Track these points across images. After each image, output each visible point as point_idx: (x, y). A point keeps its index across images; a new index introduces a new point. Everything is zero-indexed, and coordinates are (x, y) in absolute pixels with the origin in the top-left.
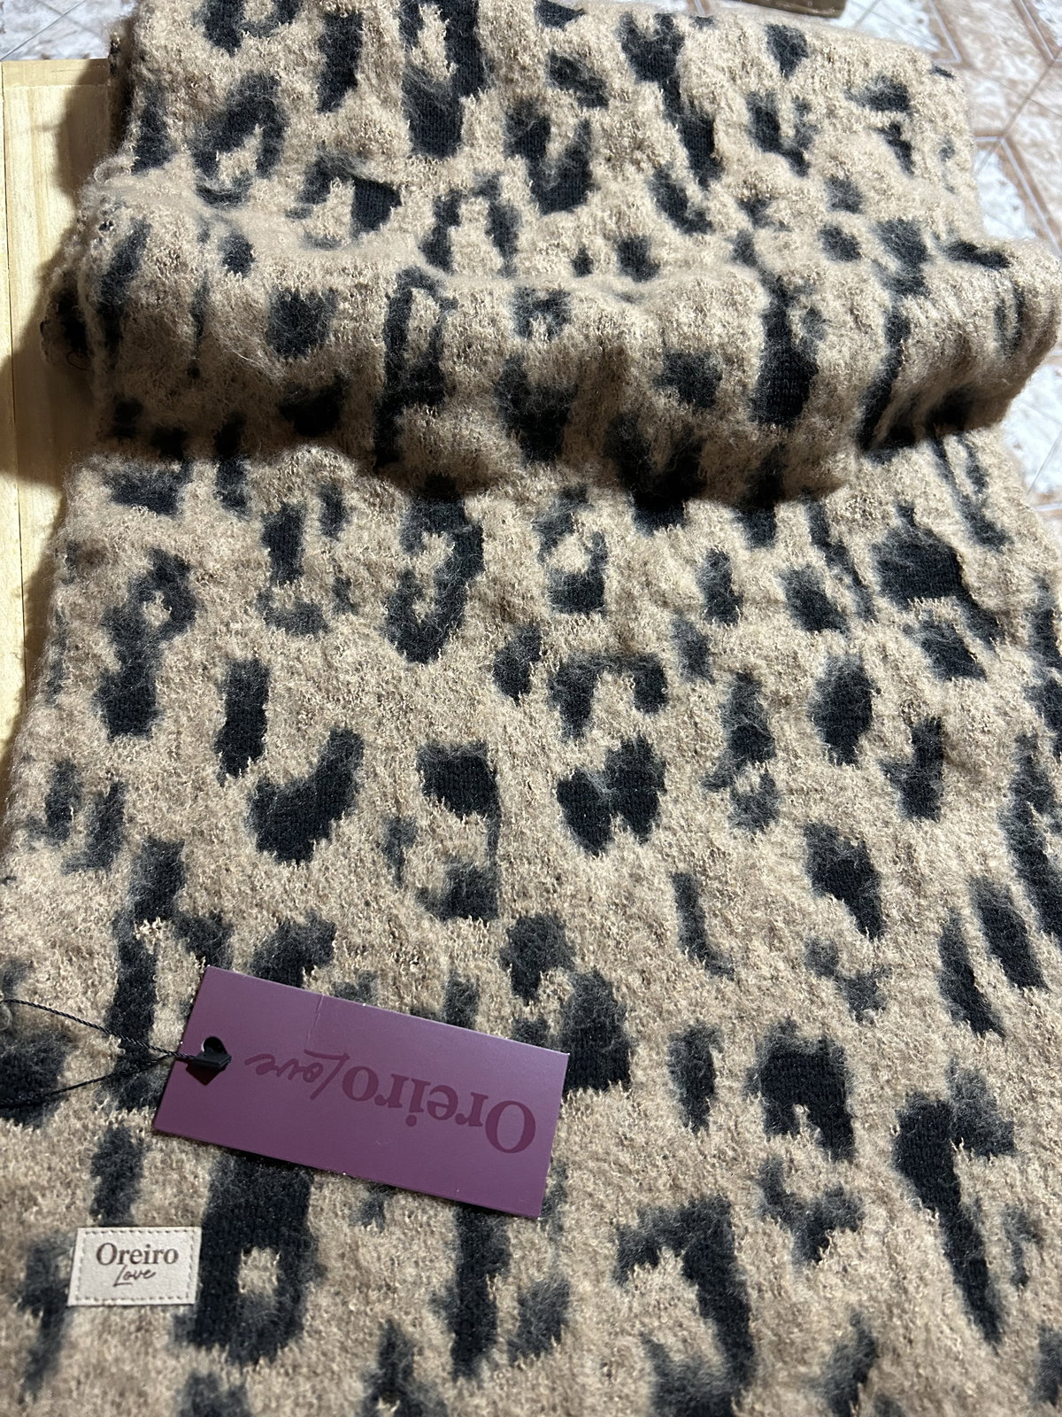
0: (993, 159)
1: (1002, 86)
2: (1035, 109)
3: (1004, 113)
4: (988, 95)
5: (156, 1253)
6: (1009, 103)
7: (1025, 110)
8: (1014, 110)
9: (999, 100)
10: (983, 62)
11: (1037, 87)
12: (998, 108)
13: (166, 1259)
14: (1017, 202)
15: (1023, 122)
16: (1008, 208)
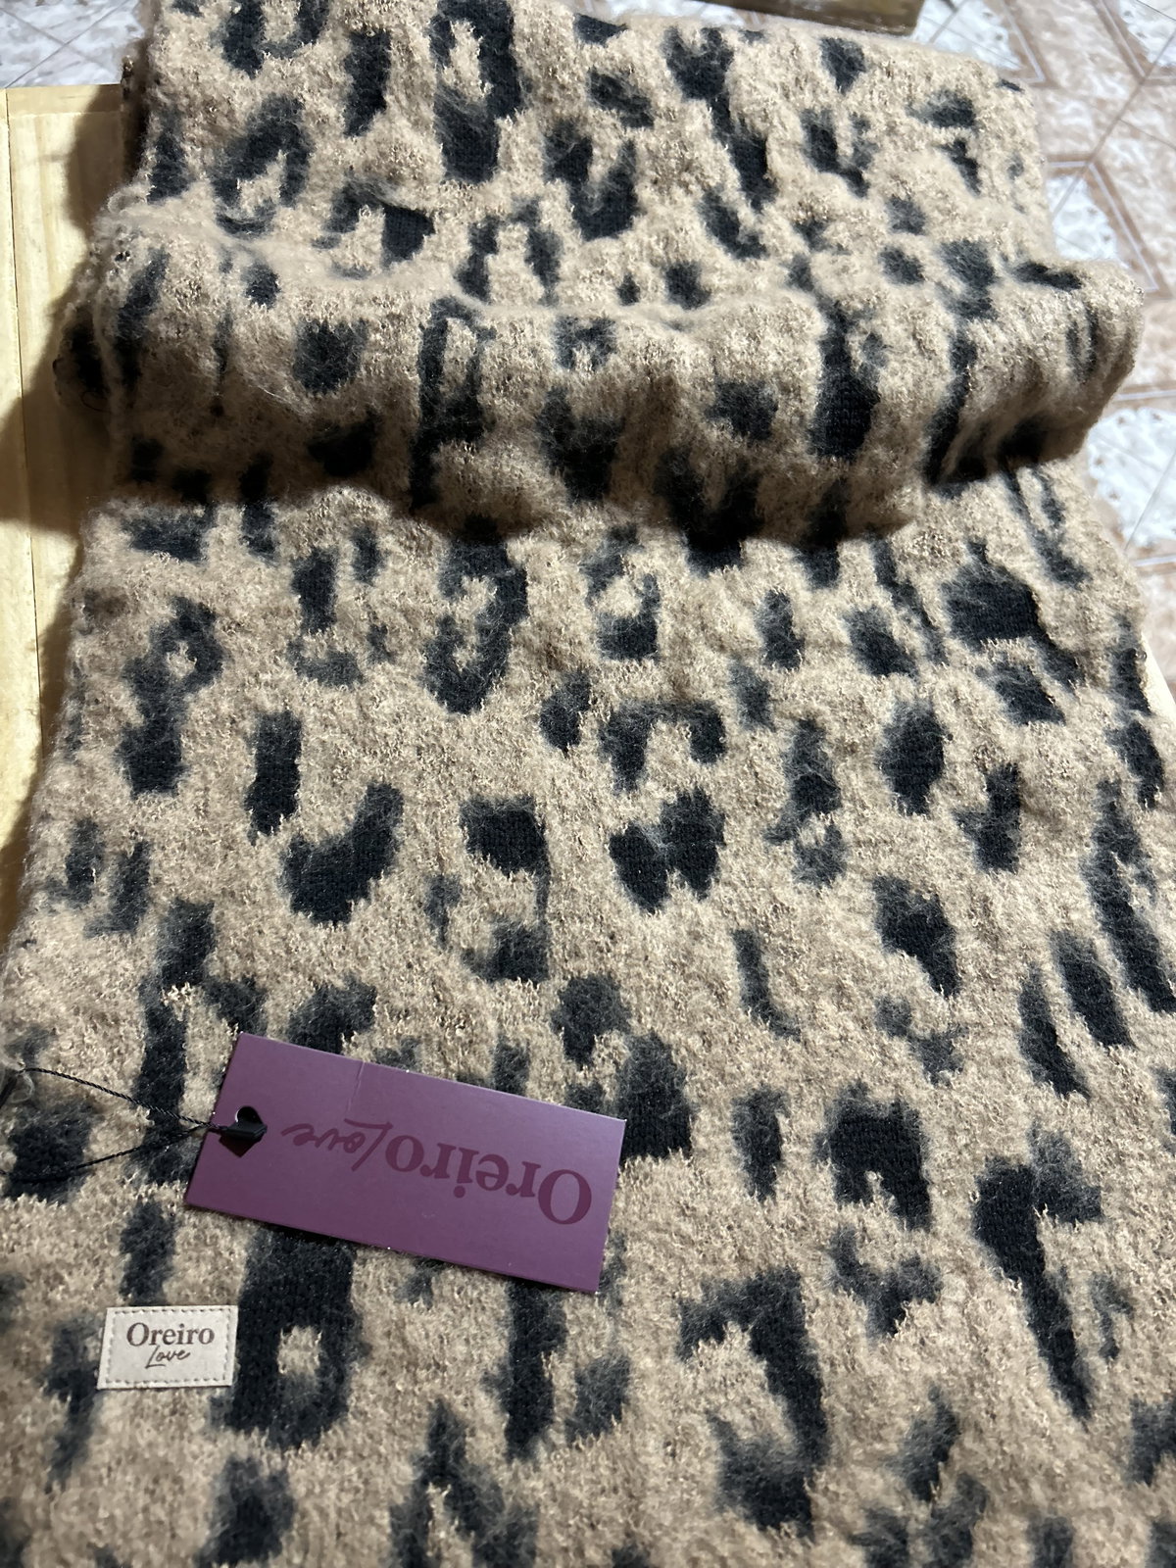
0: (1081, 185)
1: (1090, 106)
2: (1126, 130)
3: (1092, 136)
4: (1073, 116)
5: (191, 1332)
6: (1098, 125)
7: (1115, 131)
8: (1103, 132)
9: (1086, 122)
10: (1069, 79)
11: (1128, 106)
12: (1086, 130)
13: (201, 1338)
14: (1109, 231)
15: (1113, 145)
16: (1099, 240)
